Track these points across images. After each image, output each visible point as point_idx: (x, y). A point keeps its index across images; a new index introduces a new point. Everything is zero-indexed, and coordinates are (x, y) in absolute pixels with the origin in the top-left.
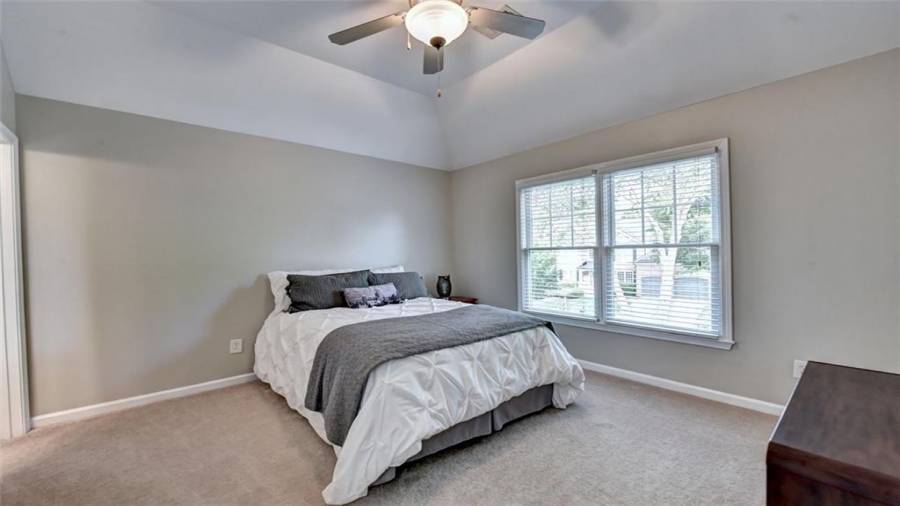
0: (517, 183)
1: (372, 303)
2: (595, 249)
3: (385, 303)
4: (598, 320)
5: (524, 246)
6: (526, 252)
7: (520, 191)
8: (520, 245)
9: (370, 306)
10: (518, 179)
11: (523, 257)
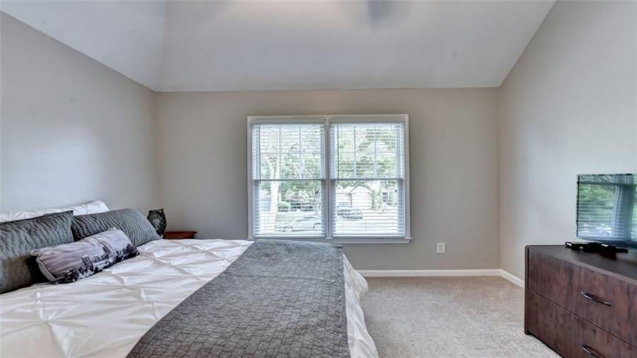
0: (249, 119)
1: (100, 265)
2: (323, 181)
3: (118, 260)
4: (326, 237)
5: (255, 178)
6: (257, 182)
7: (252, 126)
8: (251, 177)
9: (97, 271)
10: (250, 115)
11: (254, 187)
